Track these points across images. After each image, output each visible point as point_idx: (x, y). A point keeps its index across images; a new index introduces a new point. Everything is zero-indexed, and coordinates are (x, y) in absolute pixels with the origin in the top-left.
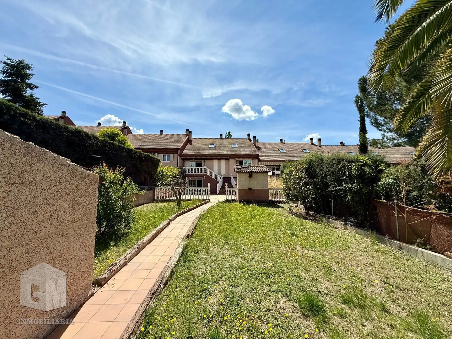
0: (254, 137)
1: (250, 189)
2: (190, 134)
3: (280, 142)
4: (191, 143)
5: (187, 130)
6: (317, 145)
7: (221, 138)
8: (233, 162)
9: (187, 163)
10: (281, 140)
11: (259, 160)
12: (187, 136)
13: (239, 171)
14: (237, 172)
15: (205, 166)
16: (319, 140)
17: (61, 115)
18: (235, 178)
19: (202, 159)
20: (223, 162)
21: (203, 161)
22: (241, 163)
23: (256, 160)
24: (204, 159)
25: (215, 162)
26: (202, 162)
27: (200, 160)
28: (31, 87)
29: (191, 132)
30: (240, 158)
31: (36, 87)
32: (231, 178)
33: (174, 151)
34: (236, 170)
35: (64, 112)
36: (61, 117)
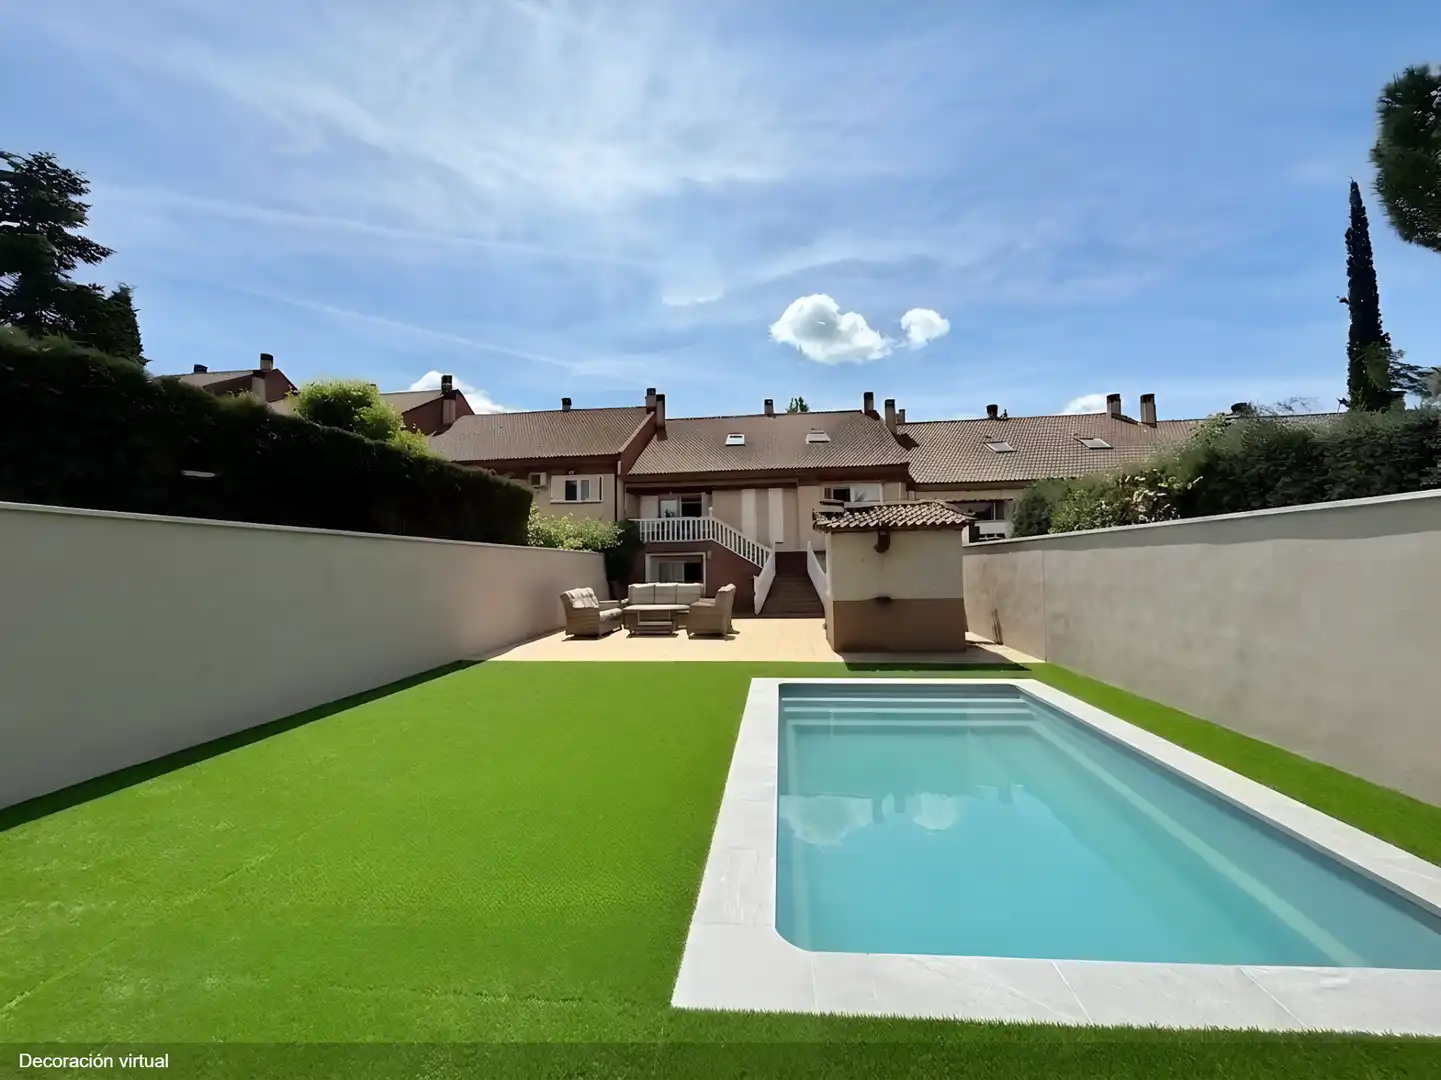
0: (890, 404)
1: (884, 601)
2: (660, 403)
3: (986, 416)
4: (663, 436)
5: (651, 392)
6: (1139, 419)
7: (769, 413)
8: (812, 497)
9: (649, 504)
10: (992, 409)
11: (912, 486)
12: (648, 413)
13: (833, 523)
14: (826, 528)
15: (711, 514)
16: (1148, 399)
17: (258, 367)
18: (820, 554)
19: (700, 489)
20: (776, 497)
21: (703, 494)
22: (843, 495)
23: (899, 487)
24: (709, 490)
25: (749, 498)
26: (700, 500)
27: (692, 491)
28: (89, 251)
29: (661, 398)
30: (837, 481)
31: (105, 253)
32: (804, 555)
33: (604, 464)
34: (823, 521)
35: (267, 358)
36: (256, 373)
